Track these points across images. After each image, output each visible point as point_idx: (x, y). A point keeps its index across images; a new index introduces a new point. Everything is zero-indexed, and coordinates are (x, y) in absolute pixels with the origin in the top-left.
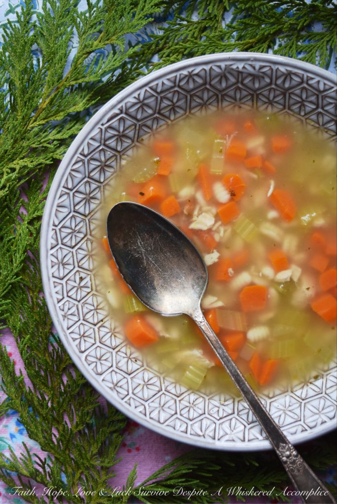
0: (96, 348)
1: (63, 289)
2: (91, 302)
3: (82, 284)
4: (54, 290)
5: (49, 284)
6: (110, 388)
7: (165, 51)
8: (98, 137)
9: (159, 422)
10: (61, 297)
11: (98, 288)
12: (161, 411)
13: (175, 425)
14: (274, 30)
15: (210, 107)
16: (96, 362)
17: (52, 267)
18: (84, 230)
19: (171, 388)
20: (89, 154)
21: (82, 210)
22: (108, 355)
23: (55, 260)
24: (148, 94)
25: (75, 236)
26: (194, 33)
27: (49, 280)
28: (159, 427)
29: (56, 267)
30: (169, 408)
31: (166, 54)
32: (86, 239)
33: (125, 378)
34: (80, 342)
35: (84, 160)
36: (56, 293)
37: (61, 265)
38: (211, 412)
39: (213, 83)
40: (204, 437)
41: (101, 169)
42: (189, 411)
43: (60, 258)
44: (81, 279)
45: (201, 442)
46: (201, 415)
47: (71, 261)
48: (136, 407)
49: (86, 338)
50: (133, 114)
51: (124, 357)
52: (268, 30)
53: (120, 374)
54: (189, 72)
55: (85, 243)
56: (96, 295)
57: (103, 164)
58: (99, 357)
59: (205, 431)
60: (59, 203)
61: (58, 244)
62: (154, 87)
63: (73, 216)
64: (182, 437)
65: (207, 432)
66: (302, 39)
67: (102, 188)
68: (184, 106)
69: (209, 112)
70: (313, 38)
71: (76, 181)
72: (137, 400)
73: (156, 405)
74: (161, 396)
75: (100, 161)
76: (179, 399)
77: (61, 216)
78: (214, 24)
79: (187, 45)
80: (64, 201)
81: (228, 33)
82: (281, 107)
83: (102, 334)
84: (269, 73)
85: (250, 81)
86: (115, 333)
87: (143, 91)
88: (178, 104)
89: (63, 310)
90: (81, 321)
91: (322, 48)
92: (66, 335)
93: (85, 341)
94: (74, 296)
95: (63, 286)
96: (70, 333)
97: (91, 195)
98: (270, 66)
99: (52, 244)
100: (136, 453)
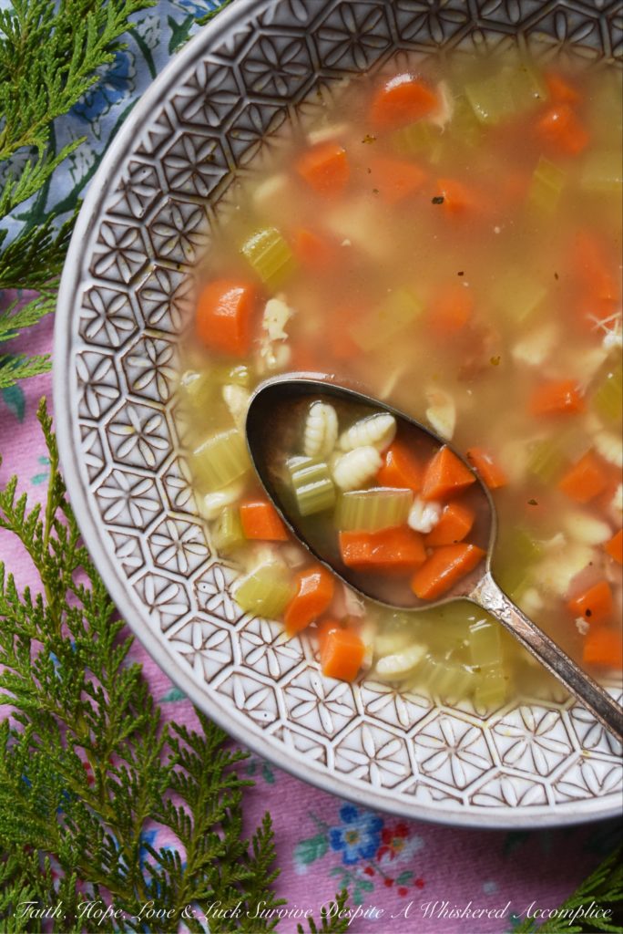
100: (419, 892)
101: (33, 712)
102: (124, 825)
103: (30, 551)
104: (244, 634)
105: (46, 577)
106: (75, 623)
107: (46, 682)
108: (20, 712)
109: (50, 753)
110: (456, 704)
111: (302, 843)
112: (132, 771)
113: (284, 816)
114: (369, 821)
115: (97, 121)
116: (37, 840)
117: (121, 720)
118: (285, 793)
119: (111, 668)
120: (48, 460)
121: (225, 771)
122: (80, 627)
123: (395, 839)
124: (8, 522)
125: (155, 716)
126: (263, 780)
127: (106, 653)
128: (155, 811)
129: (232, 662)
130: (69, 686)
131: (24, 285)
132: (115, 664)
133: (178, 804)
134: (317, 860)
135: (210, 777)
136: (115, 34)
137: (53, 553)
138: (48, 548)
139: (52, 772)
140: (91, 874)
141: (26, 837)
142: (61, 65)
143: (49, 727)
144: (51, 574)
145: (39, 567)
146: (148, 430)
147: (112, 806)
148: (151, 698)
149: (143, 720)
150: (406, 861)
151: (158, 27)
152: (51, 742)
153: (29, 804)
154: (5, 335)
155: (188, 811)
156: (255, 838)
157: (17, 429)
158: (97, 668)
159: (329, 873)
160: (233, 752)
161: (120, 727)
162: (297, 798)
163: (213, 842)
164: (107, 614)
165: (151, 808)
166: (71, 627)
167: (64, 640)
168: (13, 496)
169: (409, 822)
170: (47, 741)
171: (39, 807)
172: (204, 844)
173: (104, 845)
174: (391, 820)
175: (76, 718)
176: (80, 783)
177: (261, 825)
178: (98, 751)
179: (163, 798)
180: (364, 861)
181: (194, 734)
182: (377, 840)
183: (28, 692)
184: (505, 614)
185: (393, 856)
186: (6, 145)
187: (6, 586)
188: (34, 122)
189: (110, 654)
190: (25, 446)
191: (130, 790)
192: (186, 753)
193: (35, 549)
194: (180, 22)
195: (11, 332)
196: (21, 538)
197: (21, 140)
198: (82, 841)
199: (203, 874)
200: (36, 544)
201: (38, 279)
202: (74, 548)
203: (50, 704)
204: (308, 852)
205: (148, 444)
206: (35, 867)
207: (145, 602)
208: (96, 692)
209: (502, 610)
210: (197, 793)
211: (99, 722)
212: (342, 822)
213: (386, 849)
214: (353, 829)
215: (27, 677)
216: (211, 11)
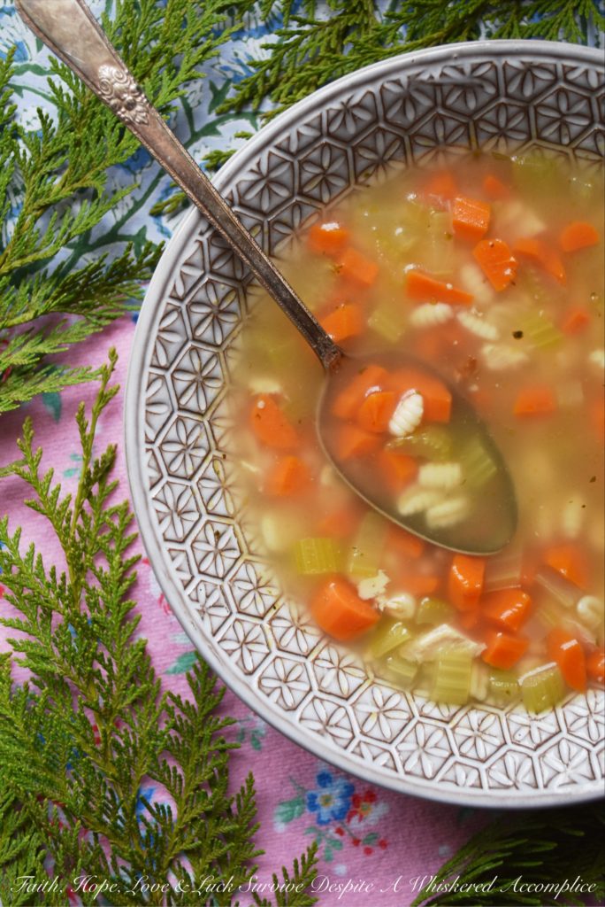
0: (274, 660)
1: (188, 561)
2: (246, 577)
3: (222, 545)
4: (172, 566)
5: (161, 555)
6: (318, 732)
7: (282, 86)
8: (197, 258)
9: (425, 777)
10: (188, 577)
11: (253, 548)
12: (424, 757)
13: (456, 777)
14: (474, 7)
15: (392, 163)
16: (280, 688)
17: (160, 522)
18: (203, 441)
19: (430, 709)
20: (186, 295)
21: (192, 405)
22: (298, 670)
23: (163, 508)
24: (275, 161)
25: (190, 455)
26: (329, 42)
27: (159, 548)
28: (427, 788)
29: (167, 521)
30: (436, 746)
31: (286, 91)
32: (210, 457)
33: (340, 707)
34: (242, 655)
35: (179, 307)
36: (178, 569)
37: (175, 516)
38: (517, 738)
39: (390, 115)
40: (517, 788)
41: (213, 320)
42: (475, 744)
43: (171, 502)
44: (218, 535)
45: (514, 798)
46: (499, 748)
47: (192, 506)
48: (374, 758)
49: (251, 647)
50: (255, 203)
51: (329, 669)
52: (463, 9)
53: (328, 701)
54: (342, 103)
55: (211, 464)
56: (250, 561)
57: (215, 311)
58: (282, 676)
59: (516, 775)
60: (149, 398)
61: (162, 477)
62: (284, 145)
63: (180, 419)
64: (475, 796)
65: (520, 777)
66: (526, 14)
67: (221, 355)
68: (343, 171)
69: (392, 174)
70: (547, 8)
71: (173, 350)
72: (373, 745)
73: (410, 746)
74: (415, 727)
75: (209, 305)
76: (451, 725)
77: (158, 422)
78: (362, 20)
79: (321, 67)
80: (156, 392)
81: (390, 29)
82: (523, 137)
83: (279, 632)
84: (491, 75)
85: (458, 97)
86: (302, 625)
87: (264, 156)
88: (332, 170)
89: (197, 601)
90: (236, 616)
91: (567, 24)
92: (212, 648)
93: (250, 651)
94: (212, 571)
95: (187, 555)
96: (219, 642)
97: (205, 373)
98: (491, 62)
99: (151, 478)
100: (382, 852)
101: (49, 677)
102: (125, 781)
103: (59, 535)
105: (71, 558)
106: (92, 601)
107: (63, 651)
108: (36, 677)
109: (62, 715)
111: (282, 804)
112: (133, 733)
113: (268, 779)
114: (342, 787)
116: (48, 791)
117: (127, 688)
118: (269, 759)
119: (120, 642)
120: (80, 456)
121: (213, 737)
122: (96, 604)
123: (364, 804)
124: (42, 507)
125: (155, 687)
126: (251, 747)
127: (117, 628)
128: (152, 770)
130: (83, 656)
131: (74, 311)
132: (124, 638)
133: (171, 764)
134: (294, 820)
135: (200, 740)
136: (169, 98)
137: (78, 539)
138: (74, 533)
139: (63, 731)
140: (93, 823)
141: (37, 787)
143: (63, 693)
144: (75, 556)
145: (65, 549)
147: (114, 764)
148: (153, 670)
149: (145, 689)
150: (372, 823)
151: (201, 91)
152: (63, 705)
153: (41, 758)
154: (55, 348)
156: (238, 796)
157: (53, 429)
158: (108, 641)
159: (304, 832)
160: (222, 718)
161: (125, 694)
162: (280, 764)
163: (201, 799)
164: (118, 594)
165: (148, 767)
166: (89, 604)
167: (82, 614)
168: (48, 486)
169: (376, 789)
170: (60, 705)
171: (51, 762)
172: (193, 801)
173: (106, 798)
174: (361, 787)
175: (88, 684)
176: (88, 742)
177: (245, 785)
178: (105, 715)
179: (159, 758)
180: (335, 822)
181: (187, 703)
182: (348, 804)
183: (48, 658)
185: (361, 819)
186: (67, 185)
187: (35, 564)
188: (93, 167)
189: (120, 629)
190: (59, 443)
191: (131, 751)
192: (180, 720)
193: (64, 533)
194: (219, 87)
195: (60, 346)
196: (52, 522)
197: (80, 182)
198: (87, 793)
199: (191, 827)
200: (65, 529)
201: (87, 306)
202: (96, 536)
203: (66, 670)
204: (286, 812)
206: (44, 815)
208: (107, 662)
210: (188, 754)
211: (108, 689)
212: (318, 786)
213: (355, 812)
214: (328, 793)
215: (48, 645)
216: (247, 77)
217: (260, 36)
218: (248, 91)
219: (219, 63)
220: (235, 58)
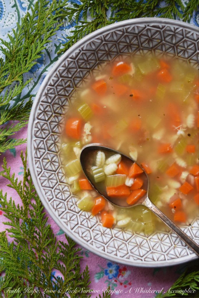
14: (138, 13)
26: (92, 29)
52: (135, 14)
66: (155, 14)
70: (162, 11)
78: (103, 20)
91: (169, 16)
100: (130, 286)
101: (20, 239)
102: (46, 270)
103: (19, 194)
104: (81, 216)
105: (23, 201)
106: (32, 214)
107: (24, 231)
108: (16, 239)
109: (25, 251)
110: (139, 234)
111: (97, 274)
112: (48, 255)
113: (91, 266)
114: (115, 267)
115: (35, 73)
116: (22, 275)
117: (45, 241)
118: (92, 260)
119: (42, 226)
120: (23, 168)
121: (75, 254)
122: (33, 215)
123: (123, 271)
124: (12, 186)
125: (54, 239)
126: (85, 256)
127: (40, 222)
128: (55, 266)
129: (78, 224)
130: (30, 232)
131: (15, 119)
132: (43, 225)
133: (61, 264)
134: (101, 278)
135: (70, 256)
136: (40, 50)
137: (25, 195)
138: (24, 193)
139: (26, 256)
140: (37, 284)
141: (19, 274)
142: (25, 58)
143: (25, 243)
144: (25, 200)
145: (21, 198)
146: (53, 160)
147: (43, 265)
148: (53, 234)
149: (51, 241)
150: (126, 278)
151: (52, 47)
152: (25, 247)
153: (20, 265)
154: (11, 134)
155: (64, 266)
156: (83, 273)
157: (14, 159)
158: (38, 226)
159: (104, 282)
160: (77, 249)
161: (45, 243)
162: (95, 261)
163: (72, 274)
164: (40, 211)
165: (54, 265)
166: (31, 215)
167: (29, 219)
168: (14, 179)
169: (126, 267)
170: (24, 247)
171: (23, 266)
172: (69, 275)
173: (41, 276)
174: (122, 266)
175: (32, 240)
176: (34, 259)
177: (85, 269)
178: (39, 250)
179: (57, 262)
180: (114, 278)
181: (66, 244)
182: (118, 272)
183: (19, 234)
184: (152, 208)
185: (122, 276)
186: (10, 80)
187: (12, 204)
188: (18, 74)
189: (42, 222)
190: (16, 164)
191: (48, 260)
192: (64, 249)
193: (20, 193)
194: (58, 45)
195: (12, 132)
196: (16, 190)
197: (14, 79)
198: (35, 275)
199: (69, 283)
202: (31, 193)
203: (25, 237)
204: (98, 276)
205: (53, 164)
206: (22, 283)
207: (54, 208)
208: (38, 233)
209: (152, 207)
210: (67, 260)
211: (39, 242)
212: (108, 267)
213: (120, 275)
214: (111, 269)
215: (19, 229)
216: (66, 42)
217: (69, 28)
218: (67, 47)
219: (57, 38)
220: (62, 36)
